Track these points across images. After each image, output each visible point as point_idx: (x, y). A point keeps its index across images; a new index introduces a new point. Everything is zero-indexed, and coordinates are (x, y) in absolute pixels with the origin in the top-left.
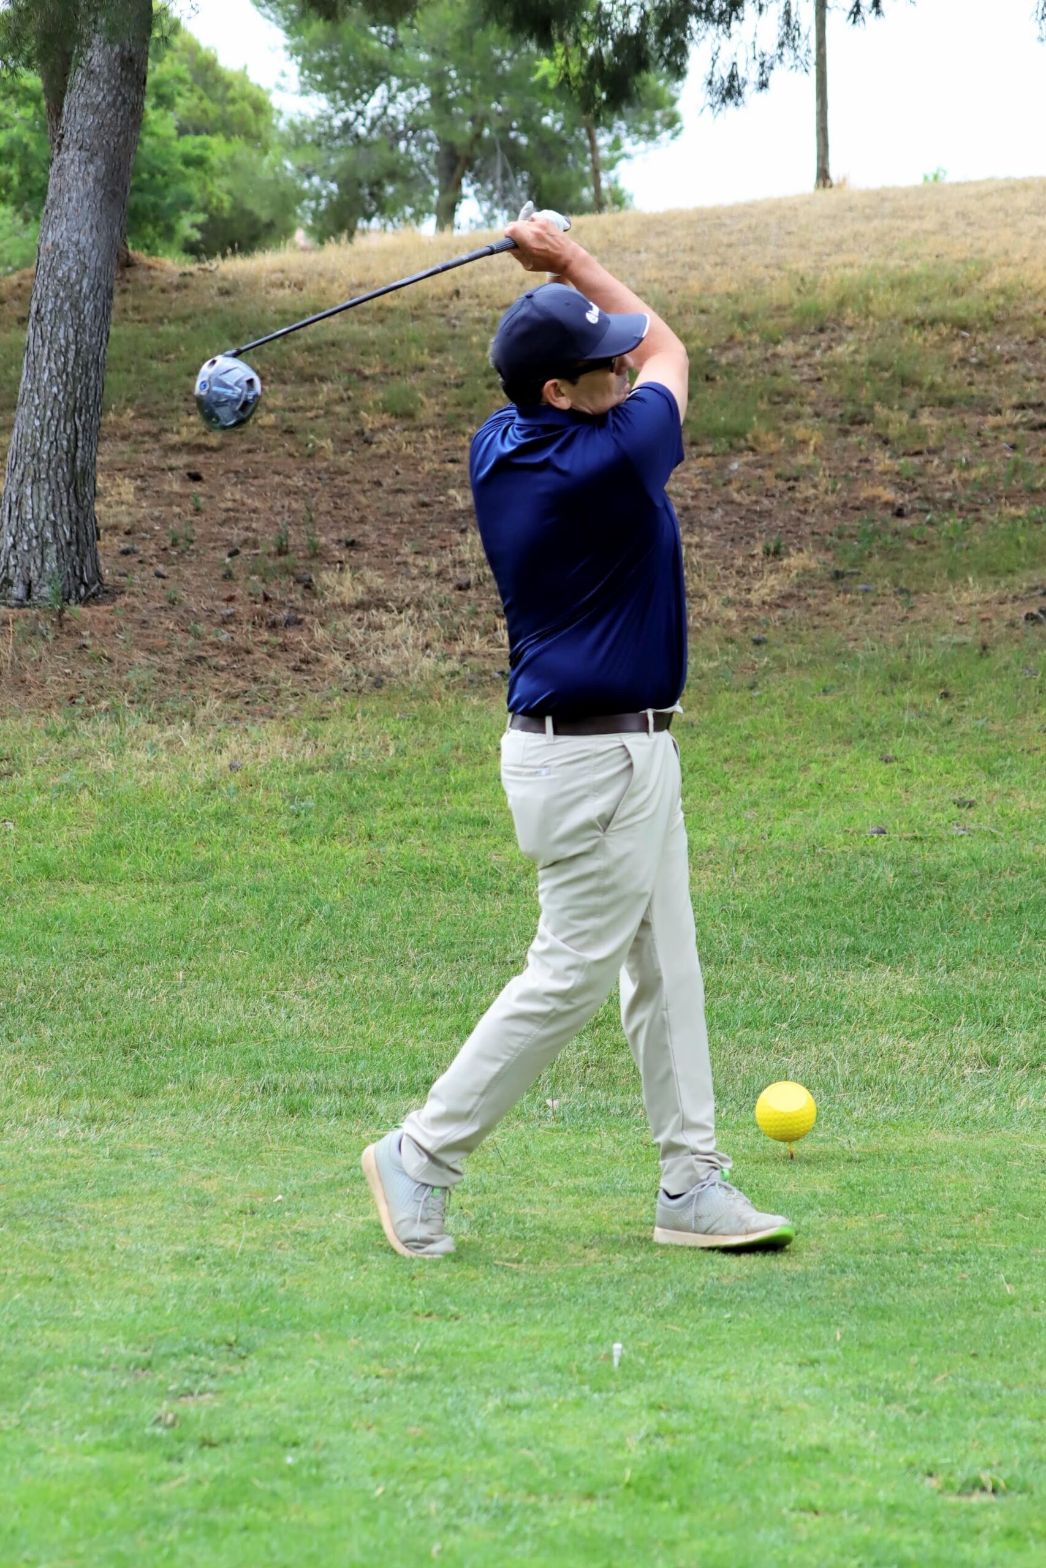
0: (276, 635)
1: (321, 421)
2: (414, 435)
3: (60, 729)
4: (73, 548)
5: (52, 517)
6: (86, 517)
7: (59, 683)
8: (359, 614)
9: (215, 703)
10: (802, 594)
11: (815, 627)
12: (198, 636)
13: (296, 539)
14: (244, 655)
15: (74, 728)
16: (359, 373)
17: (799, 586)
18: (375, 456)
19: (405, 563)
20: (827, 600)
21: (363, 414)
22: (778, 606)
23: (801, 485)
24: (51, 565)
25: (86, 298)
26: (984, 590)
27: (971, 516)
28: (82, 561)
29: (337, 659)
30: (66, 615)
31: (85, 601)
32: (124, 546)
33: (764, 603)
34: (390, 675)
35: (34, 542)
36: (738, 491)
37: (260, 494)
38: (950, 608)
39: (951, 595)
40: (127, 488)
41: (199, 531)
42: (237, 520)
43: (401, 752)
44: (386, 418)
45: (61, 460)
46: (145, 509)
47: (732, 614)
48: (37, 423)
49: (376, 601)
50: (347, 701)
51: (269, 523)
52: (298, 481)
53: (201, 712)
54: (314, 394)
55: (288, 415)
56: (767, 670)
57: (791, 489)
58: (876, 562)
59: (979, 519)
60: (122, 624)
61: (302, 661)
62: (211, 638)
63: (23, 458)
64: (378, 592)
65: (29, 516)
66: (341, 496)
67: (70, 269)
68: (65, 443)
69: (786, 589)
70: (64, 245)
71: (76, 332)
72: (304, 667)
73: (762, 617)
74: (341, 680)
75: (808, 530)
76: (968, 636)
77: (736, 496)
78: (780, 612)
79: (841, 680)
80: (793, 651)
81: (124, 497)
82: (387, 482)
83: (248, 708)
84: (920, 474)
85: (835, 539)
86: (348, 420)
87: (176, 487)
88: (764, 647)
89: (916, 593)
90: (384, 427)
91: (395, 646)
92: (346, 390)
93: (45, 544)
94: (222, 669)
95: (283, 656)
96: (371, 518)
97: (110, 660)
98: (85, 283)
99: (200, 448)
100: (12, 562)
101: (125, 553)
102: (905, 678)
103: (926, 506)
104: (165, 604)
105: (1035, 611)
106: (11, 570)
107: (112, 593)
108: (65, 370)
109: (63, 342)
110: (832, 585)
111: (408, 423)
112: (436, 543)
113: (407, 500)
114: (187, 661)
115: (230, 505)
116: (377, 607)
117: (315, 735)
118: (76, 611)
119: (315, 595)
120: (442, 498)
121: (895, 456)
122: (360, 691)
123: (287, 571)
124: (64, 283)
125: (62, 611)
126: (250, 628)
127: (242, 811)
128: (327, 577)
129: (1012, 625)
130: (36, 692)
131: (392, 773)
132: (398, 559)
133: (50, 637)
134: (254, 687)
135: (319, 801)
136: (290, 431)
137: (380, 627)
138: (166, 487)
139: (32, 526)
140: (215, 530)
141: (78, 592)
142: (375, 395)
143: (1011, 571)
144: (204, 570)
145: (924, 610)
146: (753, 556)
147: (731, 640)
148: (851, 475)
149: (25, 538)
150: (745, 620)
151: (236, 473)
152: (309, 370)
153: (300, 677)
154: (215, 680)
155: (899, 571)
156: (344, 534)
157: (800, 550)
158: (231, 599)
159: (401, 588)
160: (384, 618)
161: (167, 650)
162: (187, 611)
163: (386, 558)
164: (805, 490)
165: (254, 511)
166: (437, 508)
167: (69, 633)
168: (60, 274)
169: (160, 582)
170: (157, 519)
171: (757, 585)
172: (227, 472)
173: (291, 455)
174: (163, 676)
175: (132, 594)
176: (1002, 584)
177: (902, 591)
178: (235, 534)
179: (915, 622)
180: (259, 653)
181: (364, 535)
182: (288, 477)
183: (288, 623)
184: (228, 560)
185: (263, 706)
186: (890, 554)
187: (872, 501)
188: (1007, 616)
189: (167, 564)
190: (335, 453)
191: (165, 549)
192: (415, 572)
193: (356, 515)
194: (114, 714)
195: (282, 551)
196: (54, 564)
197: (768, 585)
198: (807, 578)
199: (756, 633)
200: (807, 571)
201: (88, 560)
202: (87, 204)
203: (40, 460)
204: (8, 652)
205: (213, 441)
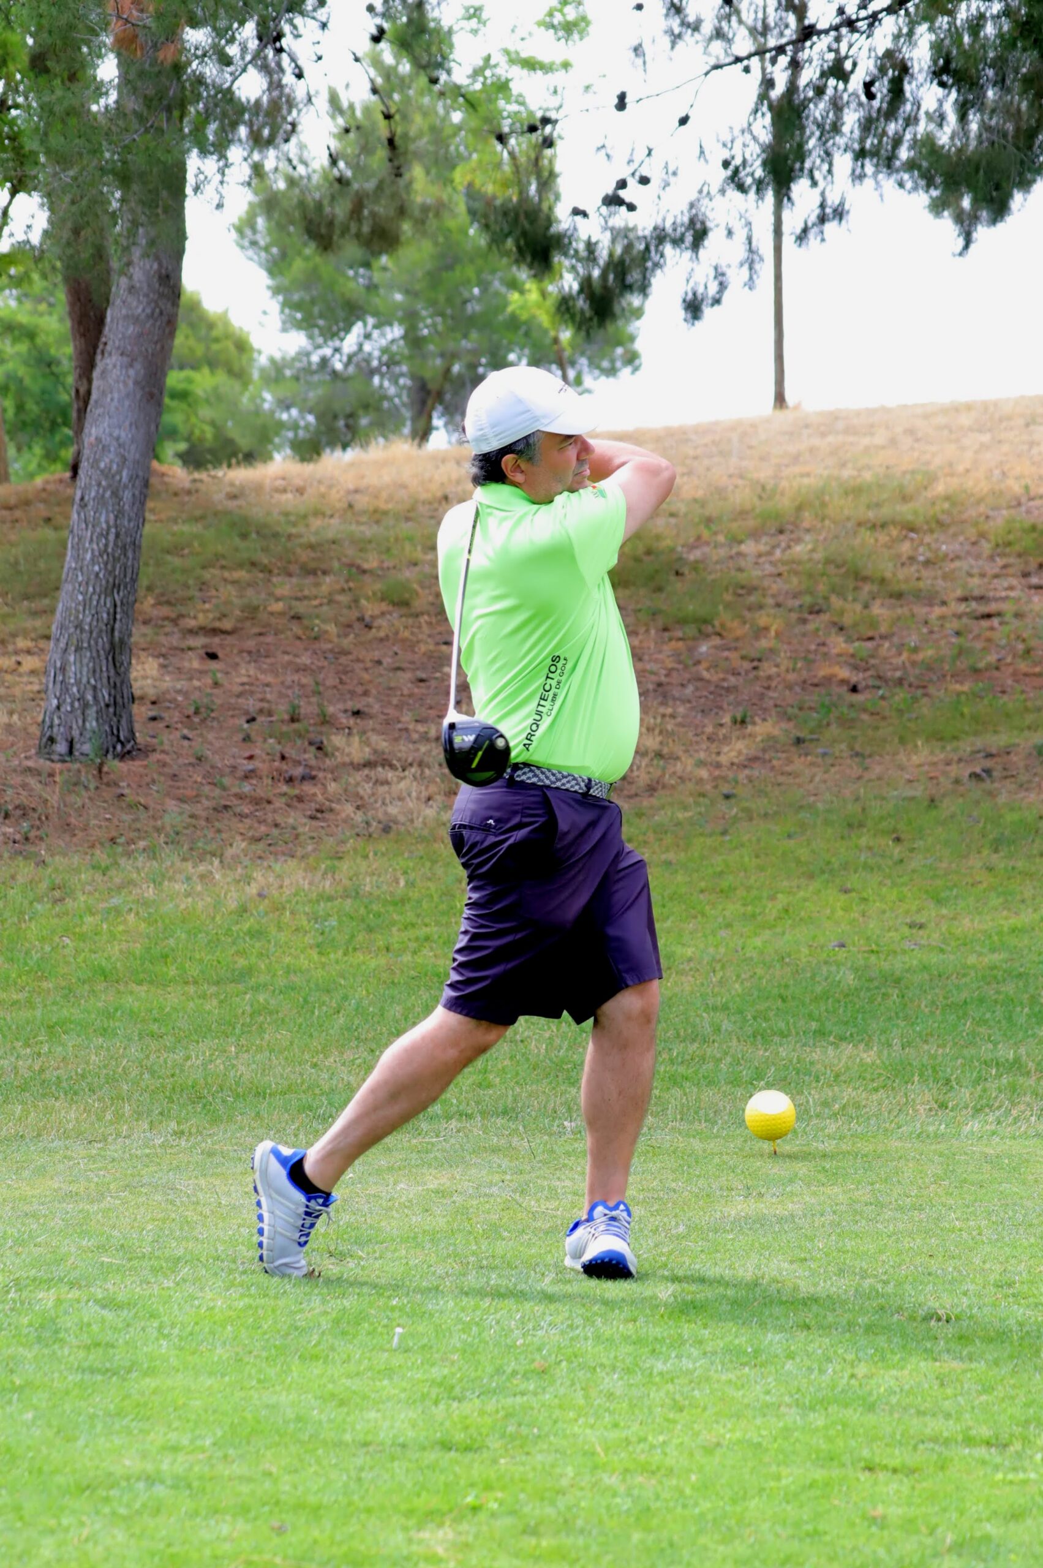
0: (294, 787)
1: (325, 608)
2: (410, 621)
3: (103, 865)
4: (111, 710)
5: (93, 682)
6: (122, 682)
7: (100, 827)
8: (366, 771)
9: (240, 845)
10: (767, 757)
11: (779, 785)
12: (224, 789)
13: (307, 708)
14: (265, 805)
15: (116, 863)
16: (358, 567)
17: (764, 750)
18: (375, 638)
19: (406, 730)
20: (790, 761)
21: (363, 602)
22: (745, 767)
23: (765, 665)
24: (91, 724)
25: (126, 487)
26: (932, 753)
27: (920, 692)
28: (119, 721)
29: (349, 809)
30: (105, 769)
31: (122, 757)
32: (151, 714)
33: (732, 764)
34: (396, 822)
35: (76, 704)
36: (708, 669)
37: (274, 671)
38: (902, 768)
39: (902, 757)
40: (151, 665)
41: (218, 701)
42: (252, 693)
43: (411, 884)
44: (384, 606)
45: (101, 631)
46: (168, 683)
47: (704, 773)
48: (80, 597)
49: (380, 761)
50: (361, 843)
51: (281, 695)
52: (305, 659)
53: (230, 852)
54: (317, 585)
55: (294, 603)
56: (736, 819)
57: (755, 668)
58: (834, 730)
59: (926, 695)
60: (155, 776)
61: (318, 811)
62: (235, 790)
63: (67, 629)
64: (383, 753)
65: (72, 681)
66: (346, 673)
67: (111, 461)
68: (105, 616)
69: (752, 752)
70: (106, 440)
71: (116, 517)
72: (319, 815)
73: (731, 775)
74: (353, 827)
75: (771, 703)
76: (918, 791)
77: (706, 675)
78: (747, 772)
79: (803, 826)
80: (760, 804)
81: (149, 672)
82: (387, 661)
83: (272, 848)
84: (872, 656)
85: (796, 711)
86: (350, 607)
87: (196, 664)
88: (733, 801)
89: (870, 756)
90: (383, 614)
91: (401, 799)
92: (347, 581)
93: (85, 706)
94: (247, 816)
95: (300, 806)
96: (374, 692)
97: (146, 808)
98: (125, 473)
99: (214, 631)
100: (56, 721)
101: (154, 719)
102: (861, 825)
103: (877, 683)
104: (193, 760)
105: (978, 770)
106: (55, 729)
107: (144, 752)
108: (106, 550)
109: (104, 526)
110: (793, 749)
111: (404, 610)
112: (433, 713)
113: (406, 676)
114: (215, 809)
115: (245, 680)
116: (383, 766)
117: (333, 870)
118: (114, 765)
119: (326, 755)
120: (438, 675)
121: (849, 640)
122: (370, 836)
123: (299, 735)
124: (106, 473)
125: (101, 765)
126: (270, 781)
127: (273, 930)
128: (337, 740)
129: (957, 781)
130: (80, 834)
131: (403, 901)
132: (400, 726)
133: (92, 786)
134: (275, 832)
135: (340, 922)
136: (297, 618)
137: (386, 782)
138: (186, 664)
139: (75, 689)
140: (233, 701)
141: (114, 748)
142: (374, 586)
143: (955, 738)
144: (224, 734)
145: (878, 770)
146: (721, 725)
147: (703, 795)
148: (811, 656)
149: (69, 700)
150: (715, 779)
151: (250, 653)
152: (313, 565)
153: (315, 823)
154: (240, 825)
155: (855, 738)
156: (351, 705)
157: (764, 720)
158: (251, 758)
159: (404, 750)
160: (390, 775)
161: (196, 799)
162: (212, 767)
163: (388, 725)
164: (768, 669)
165: (267, 685)
166: (433, 683)
167: (108, 785)
168: (102, 465)
169: (186, 743)
170: (179, 692)
171: (726, 749)
172: (241, 651)
173: (299, 638)
174: (193, 821)
175: (163, 752)
176: (949, 748)
177: (857, 754)
178: (251, 704)
179: (870, 780)
180: (279, 803)
181: (368, 706)
182: (296, 656)
183: (303, 778)
184: (246, 726)
185: (286, 848)
186: (846, 723)
187: (829, 679)
188: (953, 775)
189: (192, 728)
190: (339, 636)
191: (188, 717)
192: (415, 736)
193: (359, 690)
194: (151, 853)
195: (293, 720)
196: (94, 724)
197: (736, 749)
198: (771, 743)
199: (726, 789)
200: (770, 738)
201: (124, 722)
202: (127, 403)
203: (82, 630)
204: (54, 800)
205: (227, 625)
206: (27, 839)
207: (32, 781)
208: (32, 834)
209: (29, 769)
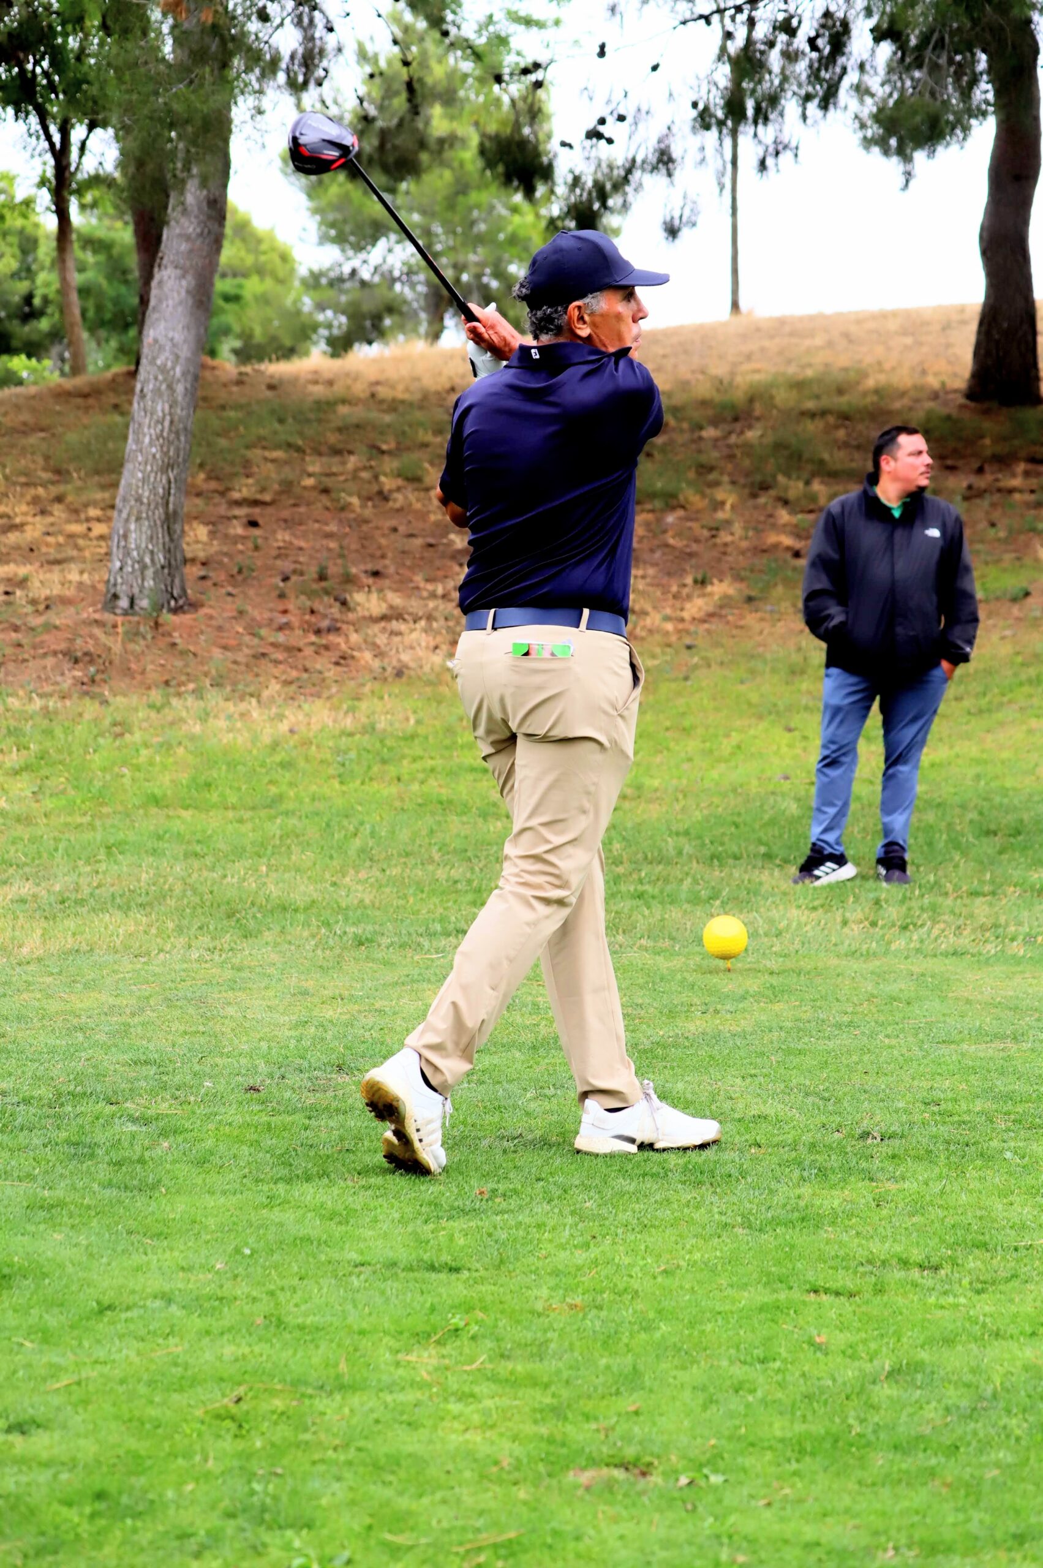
0: (321, 637)
1: (349, 483)
2: (422, 494)
3: (158, 704)
4: (166, 571)
5: (150, 547)
6: (176, 547)
7: (156, 671)
8: (383, 624)
9: (275, 687)
10: (724, 612)
11: (733, 637)
12: (261, 638)
13: (333, 570)
14: (296, 652)
15: (169, 702)
16: (378, 448)
17: (721, 607)
18: (391, 509)
19: (418, 588)
20: (742, 617)
21: (383, 479)
22: (705, 621)
23: (722, 533)
24: (150, 583)
25: (179, 381)
28: (173, 581)
29: (367, 656)
30: (161, 621)
31: (175, 611)
32: (202, 573)
33: (694, 619)
34: (408, 668)
35: (137, 566)
36: (673, 537)
37: (304, 536)
40: (201, 532)
41: (259, 563)
42: (287, 556)
43: (418, 722)
44: (400, 482)
45: (157, 504)
46: (216, 547)
47: (669, 626)
48: (140, 475)
49: (394, 615)
50: (377, 685)
51: (311, 557)
52: (333, 527)
53: (266, 694)
54: (344, 463)
55: (324, 479)
56: (696, 667)
57: (713, 536)
58: (780, 590)
60: (203, 628)
61: (341, 658)
62: (272, 640)
63: (129, 501)
64: (397, 608)
65: (133, 546)
66: (365, 538)
67: (167, 359)
68: (161, 491)
69: (711, 609)
70: (162, 340)
71: (171, 407)
72: (342, 662)
73: (692, 628)
74: (371, 672)
75: (727, 566)
77: (672, 542)
78: (706, 626)
79: (753, 672)
80: (717, 654)
81: (199, 538)
82: (402, 529)
83: (302, 690)
85: (748, 573)
86: (371, 483)
87: (239, 531)
88: (694, 651)
90: (399, 489)
91: (412, 648)
92: (368, 460)
93: (144, 567)
94: (280, 662)
95: (326, 653)
96: (390, 555)
97: (195, 655)
98: (178, 369)
99: (255, 503)
100: (119, 580)
101: (203, 578)
104: (234, 614)
106: (119, 587)
107: (194, 606)
108: (161, 435)
109: (160, 414)
110: (745, 606)
111: (416, 485)
112: (440, 573)
113: (418, 542)
114: (254, 656)
115: (281, 544)
116: (397, 619)
117: (353, 709)
118: (167, 617)
119: (349, 610)
120: (445, 541)
121: (793, 512)
122: (385, 679)
123: (327, 592)
124: (163, 369)
125: (157, 618)
126: (301, 632)
127: (301, 762)
128: (359, 597)
130: (139, 677)
131: (413, 737)
132: (411, 585)
133: (149, 636)
134: (305, 676)
135: (358, 755)
136: (326, 491)
137: (399, 633)
138: (232, 531)
139: (135, 554)
140: (270, 562)
141: (169, 603)
142: (390, 464)
144: (263, 591)
146: (685, 585)
147: (669, 645)
148: (760, 526)
149: (130, 562)
150: (679, 631)
151: (285, 521)
152: (340, 446)
153: (339, 669)
154: (275, 670)
156: (370, 567)
157: (721, 581)
159: (415, 605)
160: (403, 627)
161: (238, 647)
162: (252, 620)
163: (403, 585)
164: (724, 537)
165: (301, 549)
166: (441, 548)
167: (163, 635)
168: (159, 362)
169: (230, 599)
170: (226, 554)
171: (688, 606)
172: (278, 520)
173: (327, 509)
174: (235, 667)
175: (211, 607)
178: (287, 566)
180: (309, 651)
181: (385, 567)
182: (327, 524)
184: (281, 584)
185: (314, 690)
186: (791, 584)
187: (775, 547)
189: (234, 586)
190: (361, 507)
191: (232, 576)
192: (425, 594)
193: (378, 553)
194: (198, 693)
195: (322, 577)
196: (152, 583)
197: (696, 606)
198: (726, 602)
199: (688, 641)
200: (726, 597)
201: (177, 581)
202: (180, 309)
203: (142, 503)
204: (117, 647)
205: (267, 497)
206: (93, 681)
207: (97, 631)
208: (98, 677)
209: (96, 621)
